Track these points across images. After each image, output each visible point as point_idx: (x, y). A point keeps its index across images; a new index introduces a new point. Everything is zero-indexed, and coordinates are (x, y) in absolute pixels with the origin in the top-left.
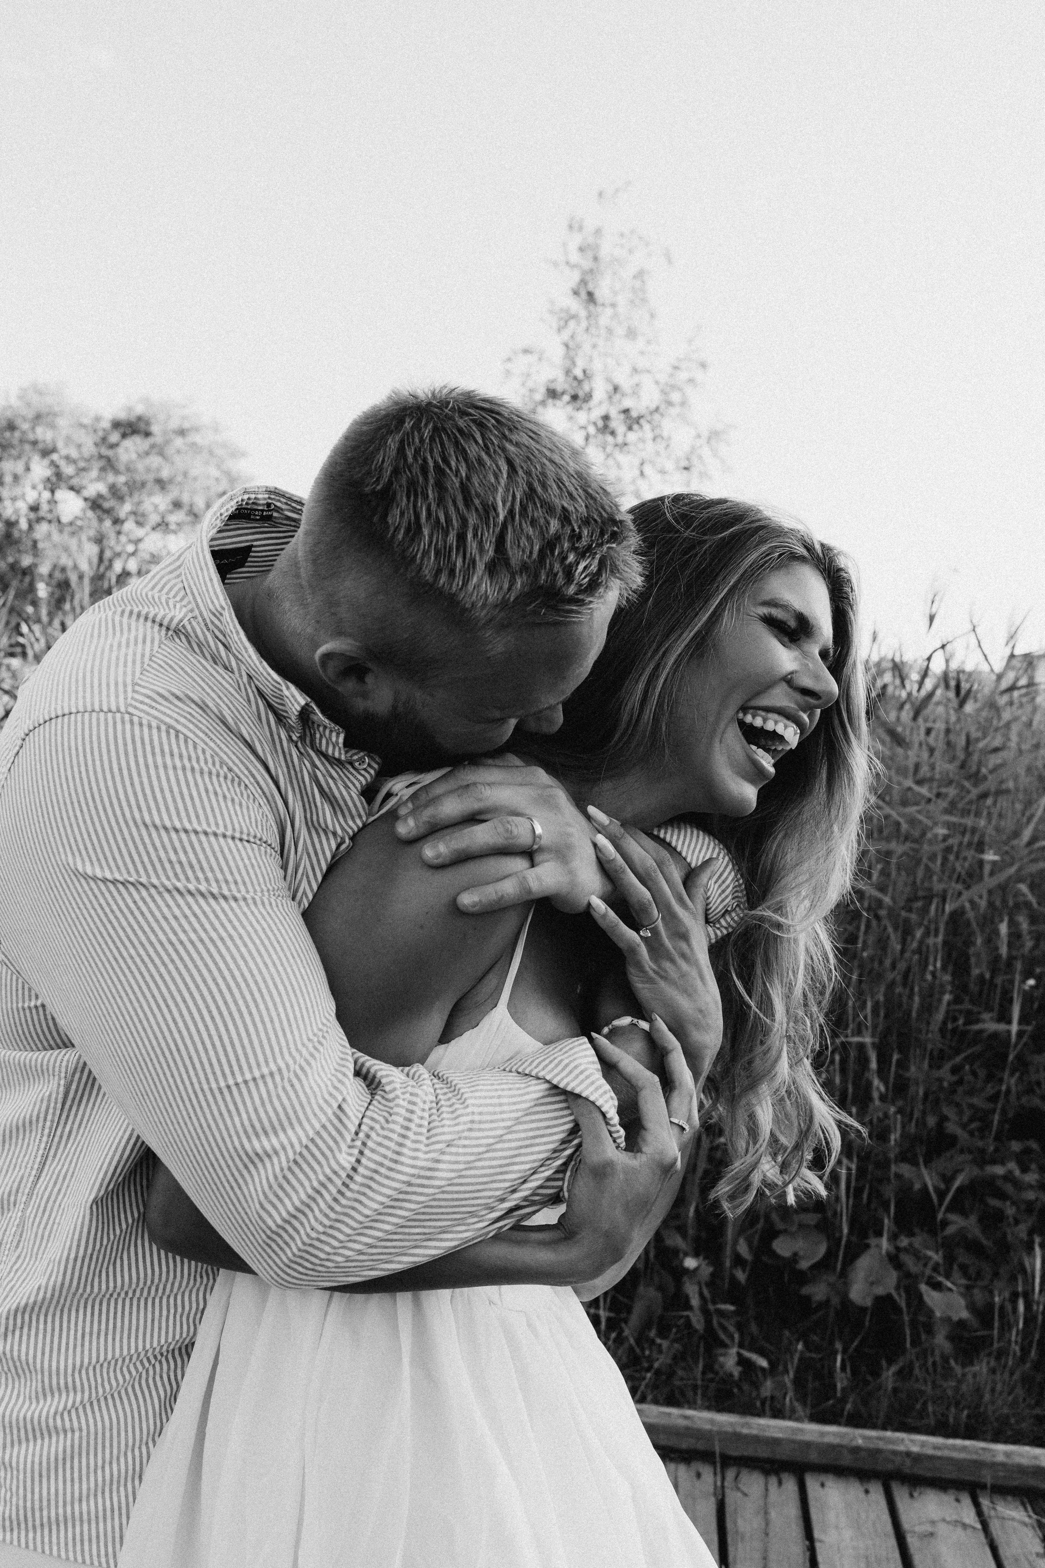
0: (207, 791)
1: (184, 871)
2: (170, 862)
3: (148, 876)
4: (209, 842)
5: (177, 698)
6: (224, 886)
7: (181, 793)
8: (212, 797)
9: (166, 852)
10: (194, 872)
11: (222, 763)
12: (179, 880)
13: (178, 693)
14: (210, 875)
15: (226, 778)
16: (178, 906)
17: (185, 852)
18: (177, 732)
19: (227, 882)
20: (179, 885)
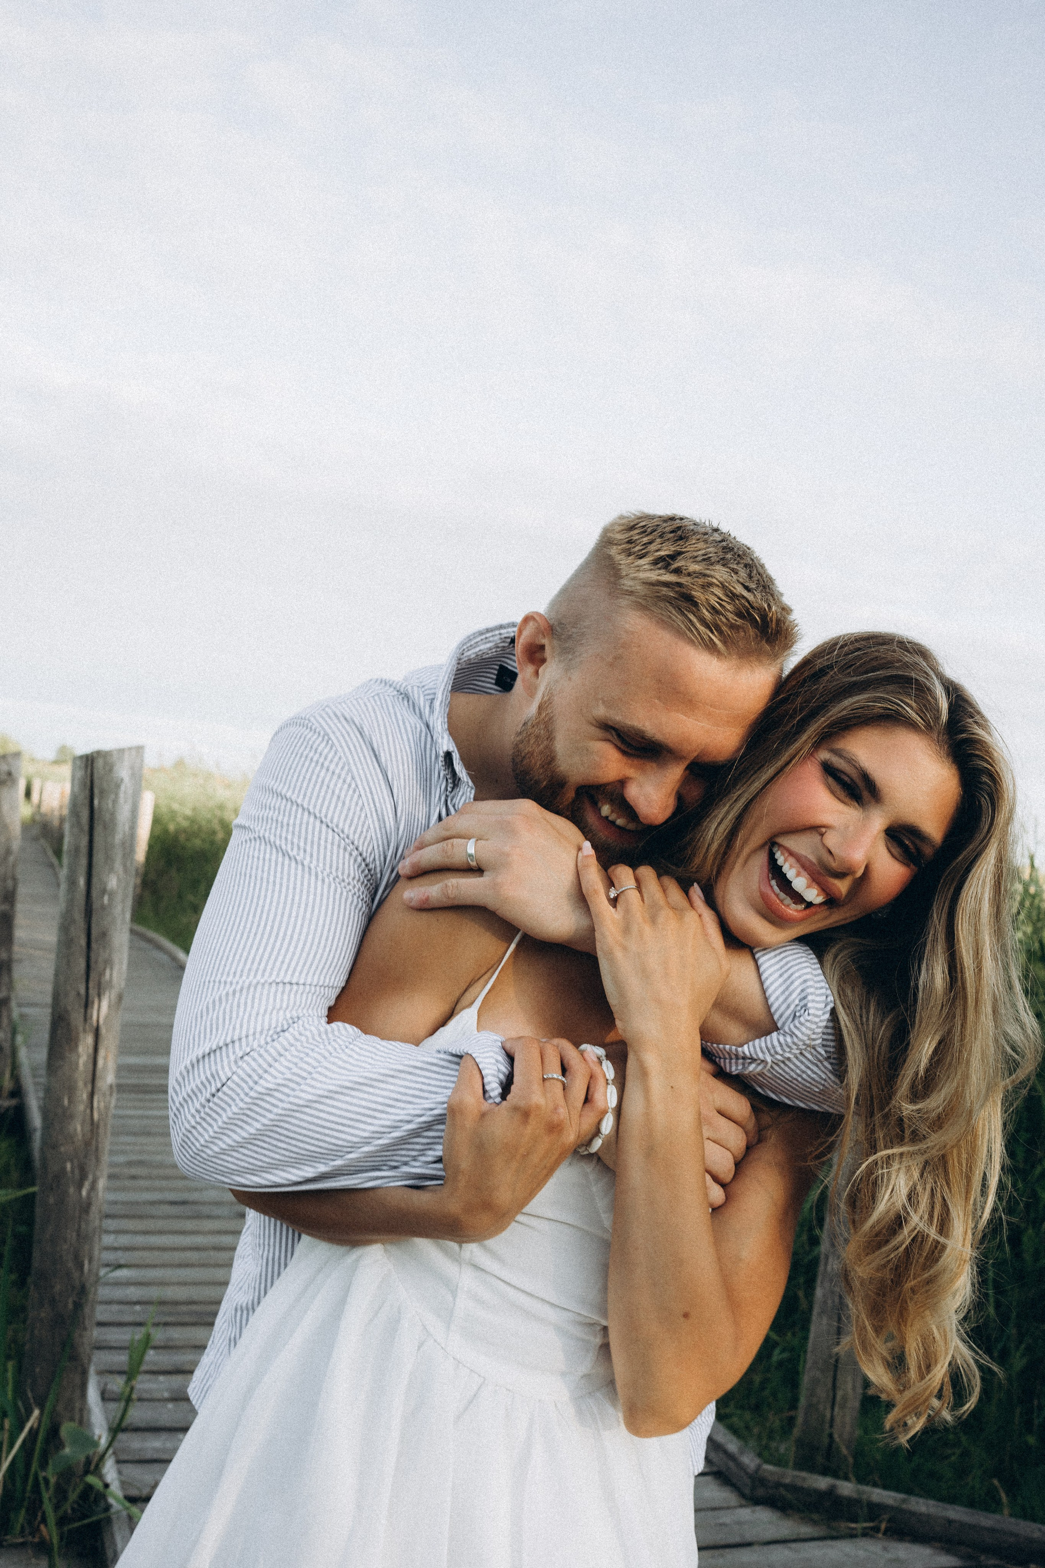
5: (346, 719)
11: (350, 770)
13: (348, 717)
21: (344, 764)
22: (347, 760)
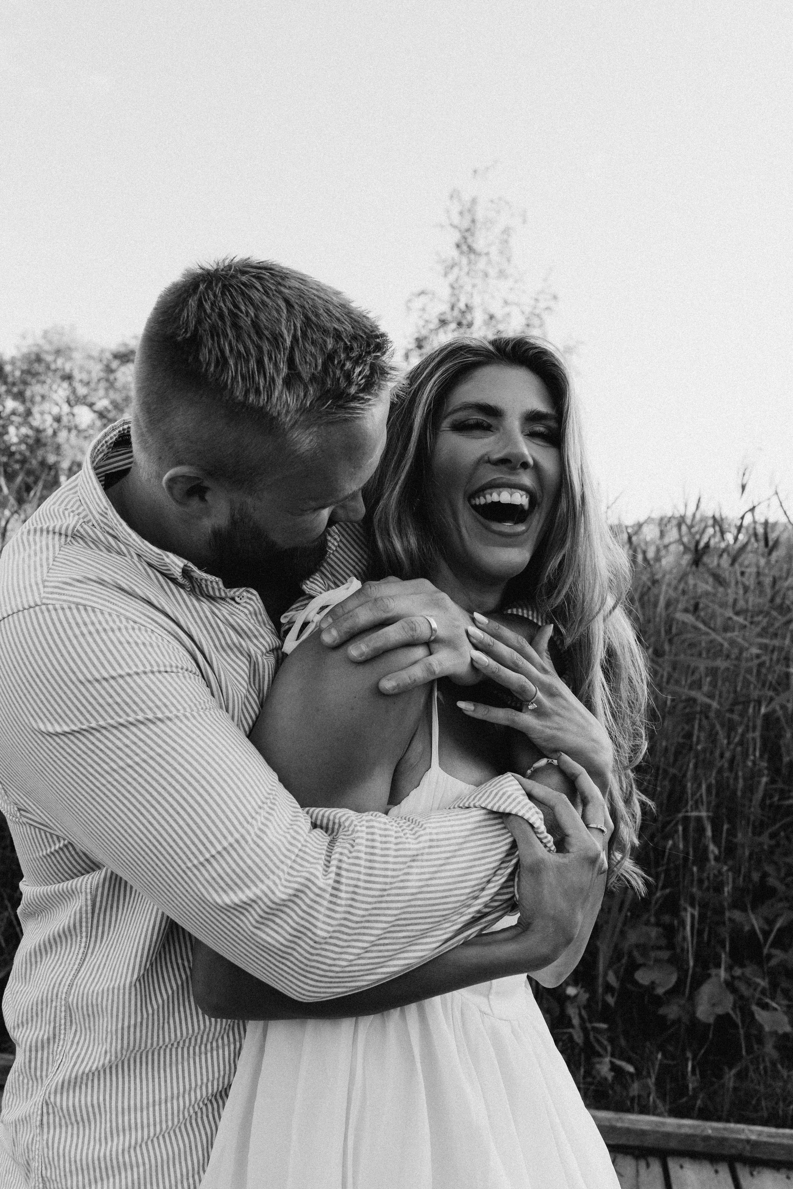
0: (121, 643)
1: (122, 709)
2: (109, 705)
3: (97, 721)
4: (135, 681)
5: (78, 581)
6: (155, 710)
7: (101, 651)
8: (126, 645)
9: (104, 699)
10: (130, 707)
11: (127, 619)
12: (120, 717)
13: (79, 578)
14: (143, 706)
15: (133, 629)
16: (127, 737)
17: (119, 694)
18: (85, 606)
19: (158, 707)
20: (121, 721)
21: (118, 616)
22: (117, 611)
